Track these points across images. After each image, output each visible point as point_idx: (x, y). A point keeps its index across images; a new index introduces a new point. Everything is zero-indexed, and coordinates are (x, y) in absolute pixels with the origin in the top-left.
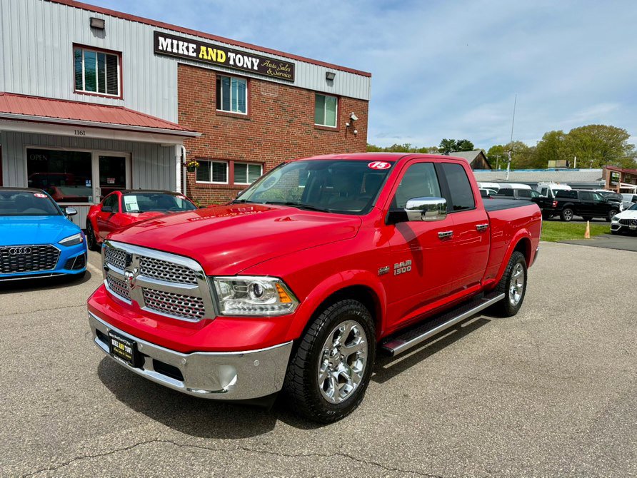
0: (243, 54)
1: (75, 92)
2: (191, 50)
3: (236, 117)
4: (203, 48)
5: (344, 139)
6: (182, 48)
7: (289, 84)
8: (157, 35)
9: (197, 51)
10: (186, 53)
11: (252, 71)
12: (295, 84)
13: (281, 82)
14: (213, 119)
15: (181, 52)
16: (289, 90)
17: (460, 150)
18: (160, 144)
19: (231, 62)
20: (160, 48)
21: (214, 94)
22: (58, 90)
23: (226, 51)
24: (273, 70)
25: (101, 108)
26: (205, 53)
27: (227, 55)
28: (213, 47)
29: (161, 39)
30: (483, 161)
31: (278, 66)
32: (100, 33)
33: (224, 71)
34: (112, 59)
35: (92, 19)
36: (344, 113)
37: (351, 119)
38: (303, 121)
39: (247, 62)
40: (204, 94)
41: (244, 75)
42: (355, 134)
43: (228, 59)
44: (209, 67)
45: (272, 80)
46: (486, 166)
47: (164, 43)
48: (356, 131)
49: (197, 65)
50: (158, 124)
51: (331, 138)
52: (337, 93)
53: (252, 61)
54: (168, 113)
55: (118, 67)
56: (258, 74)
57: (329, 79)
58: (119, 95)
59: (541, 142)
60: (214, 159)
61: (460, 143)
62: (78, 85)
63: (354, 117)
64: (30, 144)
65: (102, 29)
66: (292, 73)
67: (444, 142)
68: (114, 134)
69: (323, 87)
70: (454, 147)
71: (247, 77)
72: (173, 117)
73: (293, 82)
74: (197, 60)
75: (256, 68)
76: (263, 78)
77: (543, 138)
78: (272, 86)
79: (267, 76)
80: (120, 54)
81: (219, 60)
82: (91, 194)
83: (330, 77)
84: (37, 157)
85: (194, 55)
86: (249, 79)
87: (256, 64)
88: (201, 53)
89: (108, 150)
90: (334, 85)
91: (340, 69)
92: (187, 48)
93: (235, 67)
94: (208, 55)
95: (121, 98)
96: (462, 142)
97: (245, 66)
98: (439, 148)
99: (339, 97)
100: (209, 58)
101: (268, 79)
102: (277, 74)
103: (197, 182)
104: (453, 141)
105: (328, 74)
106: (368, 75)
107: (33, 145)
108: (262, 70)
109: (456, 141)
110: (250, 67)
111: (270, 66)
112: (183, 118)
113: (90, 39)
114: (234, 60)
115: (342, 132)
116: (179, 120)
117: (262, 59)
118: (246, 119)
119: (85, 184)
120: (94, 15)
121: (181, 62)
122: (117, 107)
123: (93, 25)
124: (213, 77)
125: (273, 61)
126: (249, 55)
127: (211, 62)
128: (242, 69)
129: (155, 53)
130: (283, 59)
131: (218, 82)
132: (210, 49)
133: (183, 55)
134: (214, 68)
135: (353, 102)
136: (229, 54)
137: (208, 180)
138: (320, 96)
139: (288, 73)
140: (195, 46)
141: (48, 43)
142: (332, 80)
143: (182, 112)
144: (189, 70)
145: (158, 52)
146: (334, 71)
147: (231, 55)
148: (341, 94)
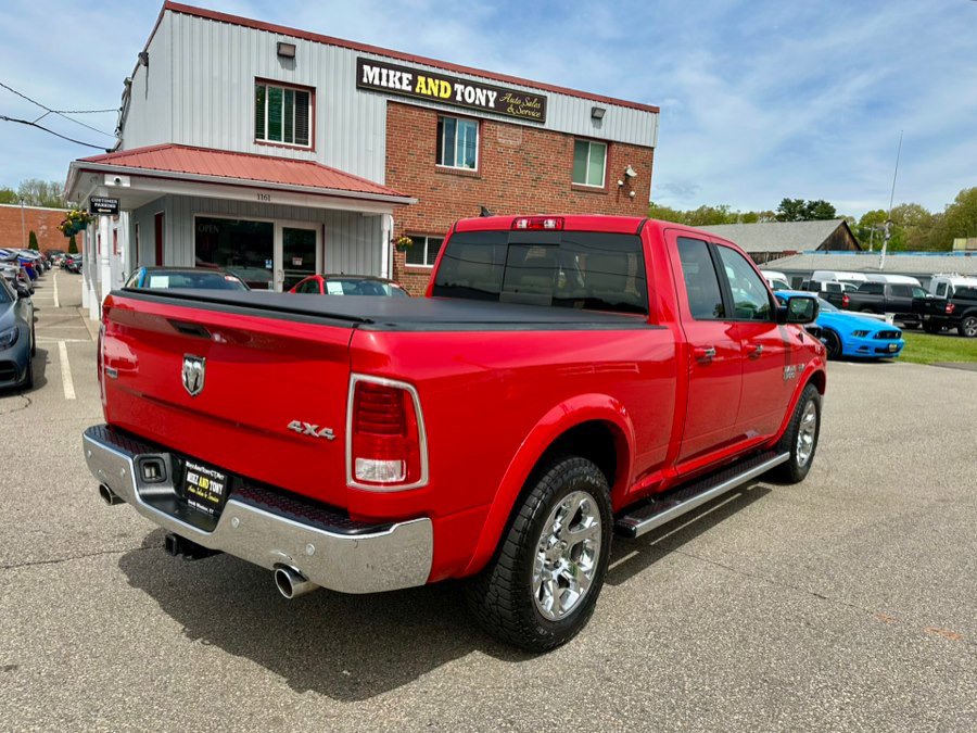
0: (475, 85)
1: (256, 142)
2: (405, 82)
3: (461, 175)
4: (421, 79)
5: (614, 204)
6: (394, 80)
7: (538, 126)
8: (361, 62)
9: (413, 83)
10: (398, 86)
11: (486, 110)
12: (546, 126)
13: (526, 124)
14: (430, 179)
15: (391, 85)
16: (537, 135)
17: (812, 218)
18: (360, 214)
19: (459, 98)
20: (365, 80)
21: (433, 142)
22: (235, 140)
23: (452, 81)
24: (516, 107)
25: (288, 164)
26: (423, 86)
27: (453, 87)
28: (435, 76)
29: (366, 68)
30: (847, 237)
31: (523, 101)
32: (289, 62)
33: (449, 109)
34: (303, 96)
35: (279, 45)
36: (616, 167)
37: (627, 175)
38: (555, 178)
39: (480, 97)
40: (420, 144)
41: (476, 115)
42: (632, 198)
43: (454, 93)
44: (428, 106)
45: (514, 121)
46: (852, 245)
47: (371, 73)
48: (633, 193)
49: (413, 103)
50: (360, 186)
51: (595, 202)
52: (607, 138)
53: (487, 96)
54: (373, 170)
55: (310, 107)
56: (494, 114)
57: (596, 117)
58: (310, 146)
59: (952, 206)
60: (431, 233)
61: (812, 206)
62: (259, 133)
63: (631, 172)
64: (199, 211)
65: (292, 57)
66: (542, 110)
67: (786, 203)
68: (306, 200)
69: (587, 129)
70: (802, 212)
71: (480, 118)
72: (377, 175)
73: (544, 122)
74: (412, 95)
75: (492, 105)
76: (501, 119)
77: (957, 200)
78: (514, 130)
79: (506, 116)
80: (313, 90)
81: (442, 95)
82: (272, 279)
83: (597, 114)
84: (206, 228)
85: (409, 88)
86: (481, 120)
87: (492, 100)
88: (419, 86)
89: (295, 220)
90: (603, 127)
91: (612, 102)
92: (400, 79)
93: (464, 105)
94: (427, 88)
95: (313, 150)
96: (816, 204)
97: (477, 102)
98: (777, 213)
99: (610, 143)
100: (429, 93)
101: (508, 120)
102: (522, 112)
103: (407, 265)
104: (800, 202)
105: (594, 110)
106: (655, 111)
107: (204, 212)
108: (501, 107)
109: (806, 202)
110: (484, 104)
111: (512, 101)
112: (393, 177)
113: (277, 72)
114: (463, 94)
115: (612, 194)
116: (387, 179)
117: (501, 92)
118: (476, 177)
119: (264, 264)
120: (282, 39)
121: (391, 99)
122: (307, 162)
123: (281, 52)
124: (433, 118)
125: (516, 94)
126: (483, 87)
127: (431, 99)
128: (473, 107)
129: (358, 88)
130: (531, 91)
131: (440, 126)
132: (430, 80)
133: (394, 89)
134: (435, 107)
135: (630, 150)
136: (456, 86)
137: (422, 263)
138: (582, 142)
139: (537, 110)
140: (410, 76)
141: (225, 78)
142: (600, 119)
143: (392, 169)
144: (401, 110)
145: (362, 86)
146: (603, 106)
147: (459, 87)
148: (613, 139)
